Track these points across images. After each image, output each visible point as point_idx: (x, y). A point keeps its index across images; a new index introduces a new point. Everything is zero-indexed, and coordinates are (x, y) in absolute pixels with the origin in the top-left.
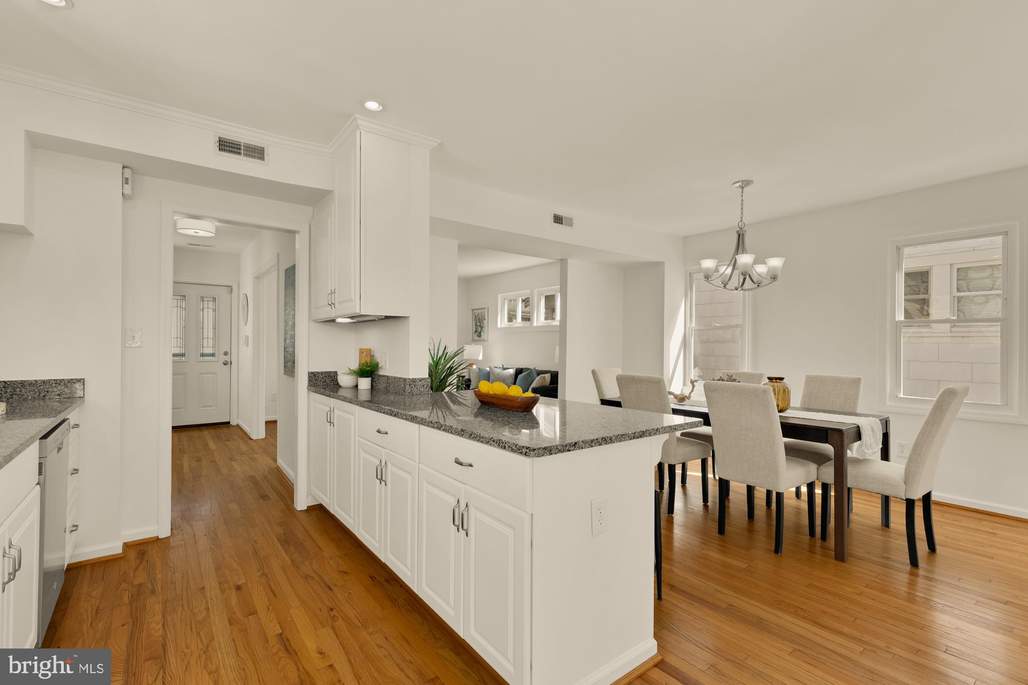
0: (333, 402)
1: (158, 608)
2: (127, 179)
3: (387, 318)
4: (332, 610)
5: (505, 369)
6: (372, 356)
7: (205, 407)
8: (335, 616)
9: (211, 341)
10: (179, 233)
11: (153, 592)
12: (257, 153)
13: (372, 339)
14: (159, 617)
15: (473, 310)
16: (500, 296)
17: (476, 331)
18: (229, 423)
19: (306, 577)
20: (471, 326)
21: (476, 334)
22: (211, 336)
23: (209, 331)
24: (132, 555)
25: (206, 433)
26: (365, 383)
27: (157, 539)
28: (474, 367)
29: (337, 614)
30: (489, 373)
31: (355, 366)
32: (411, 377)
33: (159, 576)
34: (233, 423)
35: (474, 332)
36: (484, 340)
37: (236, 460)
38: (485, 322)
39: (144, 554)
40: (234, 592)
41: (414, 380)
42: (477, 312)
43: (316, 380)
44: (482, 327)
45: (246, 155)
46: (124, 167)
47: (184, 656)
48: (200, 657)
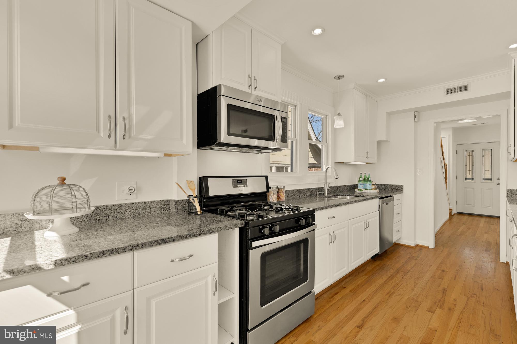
1: (414, 263)
2: (416, 116)
4: (474, 294)
8: (473, 296)
9: (489, 172)
11: (416, 259)
12: (465, 88)
14: (412, 265)
22: (489, 169)
23: (488, 167)
24: (418, 248)
25: (483, 220)
27: (428, 248)
29: (475, 296)
33: (421, 256)
39: (421, 249)
45: (459, 91)
46: (415, 112)
47: (412, 276)
48: (416, 278)
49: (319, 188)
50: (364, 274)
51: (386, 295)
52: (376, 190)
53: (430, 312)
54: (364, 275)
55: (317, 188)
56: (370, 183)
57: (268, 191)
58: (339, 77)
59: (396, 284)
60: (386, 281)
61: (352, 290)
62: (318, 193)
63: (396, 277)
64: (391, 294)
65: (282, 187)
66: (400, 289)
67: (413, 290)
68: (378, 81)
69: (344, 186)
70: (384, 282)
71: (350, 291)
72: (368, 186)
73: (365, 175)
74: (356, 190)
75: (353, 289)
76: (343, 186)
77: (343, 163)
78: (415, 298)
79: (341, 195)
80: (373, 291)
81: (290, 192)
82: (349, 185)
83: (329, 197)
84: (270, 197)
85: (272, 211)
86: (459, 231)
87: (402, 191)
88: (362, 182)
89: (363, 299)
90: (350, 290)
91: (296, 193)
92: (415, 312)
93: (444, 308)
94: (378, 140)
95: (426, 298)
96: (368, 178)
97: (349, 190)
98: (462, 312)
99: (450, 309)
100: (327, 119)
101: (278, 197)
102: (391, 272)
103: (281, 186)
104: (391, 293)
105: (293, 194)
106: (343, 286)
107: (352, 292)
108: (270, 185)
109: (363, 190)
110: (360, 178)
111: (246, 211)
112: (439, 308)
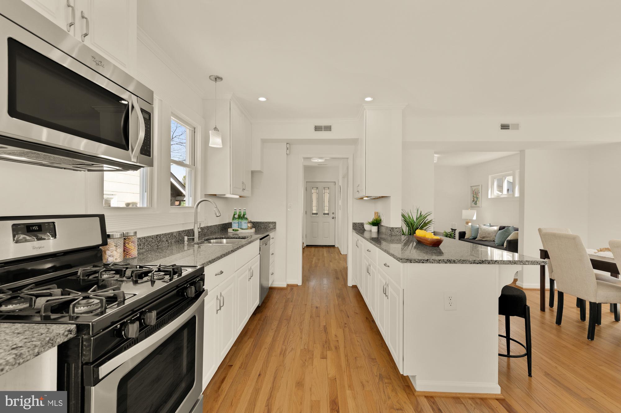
0: (359, 237)
1: (292, 306)
2: (288, 148)
3: (382, 197)
4: (346, 324)
5: (491, 226)
6: (379, 216)
7: (325, 237)
8: (346, 326)
9: (327, 207)
10: (312, 161)
11: (292, 301)
12: (328, 128)
13: (379, 207)
14: (291, 309)
15: (471, 187)
16: (490, 177)
17: (473, 201)
18: (334, 246)
19: (341, 311)
20: (469, 198)
21: (473, 202)
22: (327, 205)
23: (326, 204)
24: (289, 288)
25: (325, 250)
26: (375, 229)
27: (297, 285)
28: (470, 224)
29: (347, 326)
30: (478, 228)
31: (371, 220)
32: (391, 227)
33: (295, 297)
34: (336, 246)
35: (472, 201)
36: (479, 207)
37: (332, 262)
38: (480, 194)
39: (292, 289)
40: (315, 308)
41: (392, 228)
42: (474, 188)
43: (356, 227)
44: (477, 198)
45: (325, 130)
46: (287, 144)
47: (295, 322)
48: (299, 324)
49: (185, 231)
50: (248, 337)
51: (280, 356)
52: (252, 229)
53: (324, 359)
54: (248, 339)
55: (183, 231)
56: (246, 221)
57: (105, 243)
58: (217, 79)
59: (285, 337)
60: (274, 337)
61: (242, 366)
62: (186, 238)
63: (282, 329)
64: (284, 353)
65: (132, 234)
66: (290, 343)
67: (301, 338)
68: (259, 99)
69: (216, 225)
70: (273, 339)
71: (240, 368)
72: (245, 224)
73: (240, 211)
74: (230, 230)
75: (242, 363)
76: (214, 225)
77: (216, 195)
78: (306, 347)
79: (215, 238)
80: (266, 357)
81: (143, 240)
82: (220, 224)
83: (202, 243)
84: (108, 253)
85: (122, 281)
86: (313, 263)
87: (275, 228)
88: (237, 220)
89: (258, 374)
90: (239, 366)
91: (153, 241)
92: (313, 365)
93: (332, 349)
94: (252, 170)
95: (315, 344)
96: (244, 215)
97: (220, 231)
98: (345, 347)
99: (336, 348)
100: (195, 132)
101: (124, 251)
102: (275, 323)
103: (130, 233)
104: (284, 350)
105: (148, 244)
106: (228, 364)
107: (242, 368)
108: (108, 232)
109: (239, 229)
110: (234, 215)
111: (62, 295)
112: (328, 350)
